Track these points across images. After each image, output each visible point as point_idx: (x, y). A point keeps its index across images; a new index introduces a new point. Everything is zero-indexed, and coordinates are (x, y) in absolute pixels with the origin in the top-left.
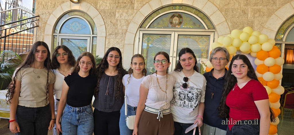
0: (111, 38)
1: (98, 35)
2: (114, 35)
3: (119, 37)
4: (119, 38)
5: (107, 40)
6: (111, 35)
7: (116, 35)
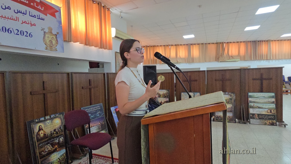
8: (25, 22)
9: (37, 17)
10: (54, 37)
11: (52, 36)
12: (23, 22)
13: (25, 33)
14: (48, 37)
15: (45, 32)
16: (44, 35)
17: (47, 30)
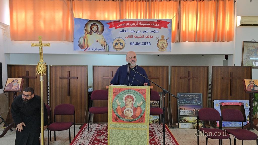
8: (147, 37)
9: (154, 32)
10: (165, 42)
11: (163, 42)
12: (146, 37)
13: (147, 43)
14: (161, 43)
15: (158, 40)
16: (158, 42)
17: (160, 38)
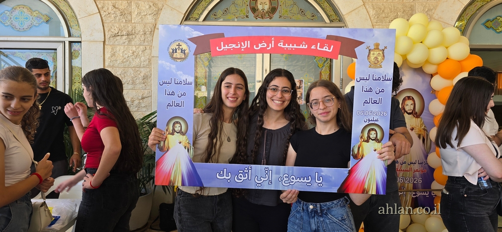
0: (116, 43)
1: (83, 39)
2: (125, 37)
3: (136, 40)
4: (138, 43)
5: (108, 49)
6: (118, 38)
7: (131, 37)
